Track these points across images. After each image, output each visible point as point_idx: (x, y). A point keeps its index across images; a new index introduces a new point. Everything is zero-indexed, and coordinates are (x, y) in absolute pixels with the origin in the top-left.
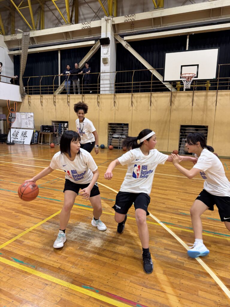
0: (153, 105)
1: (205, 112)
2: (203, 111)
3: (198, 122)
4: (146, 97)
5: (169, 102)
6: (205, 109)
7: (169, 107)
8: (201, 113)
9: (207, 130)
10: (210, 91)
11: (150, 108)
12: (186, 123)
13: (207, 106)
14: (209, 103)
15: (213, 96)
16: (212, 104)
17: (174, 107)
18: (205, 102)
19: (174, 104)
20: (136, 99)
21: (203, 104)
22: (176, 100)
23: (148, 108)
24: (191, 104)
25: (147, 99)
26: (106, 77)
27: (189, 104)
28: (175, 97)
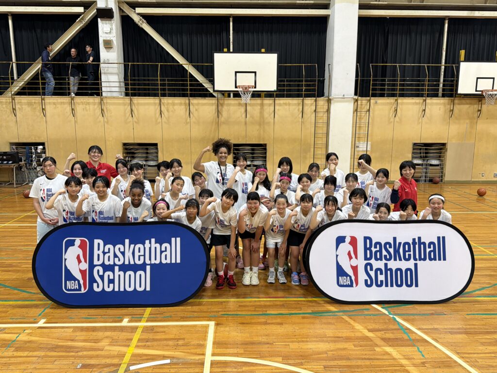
0: (193, 115)
1: (262, 127)
2: (260, 125)
3: (254, 139)
4: (181, 104)
5: (216, 112)
6: (262, 122)
7: (216, 120)
8: (258, 127)
9: (265, 149)
10: (266, 98)
11: (188, 120)
12: (240, 140)
13: (263, 118)
14: (266, 115)
15: (270, 105)
16: (270, 115)
17: (222, 119)
18: (261, 113)
19: (222, 115)
20: (166, 106)
21: (259, 115)
22: (224, 109)
23: (186, 120)
24: (244, 116)
25: (183, 107)
26: (110, 70)
27: (241, 116)
28: (222, 105)
